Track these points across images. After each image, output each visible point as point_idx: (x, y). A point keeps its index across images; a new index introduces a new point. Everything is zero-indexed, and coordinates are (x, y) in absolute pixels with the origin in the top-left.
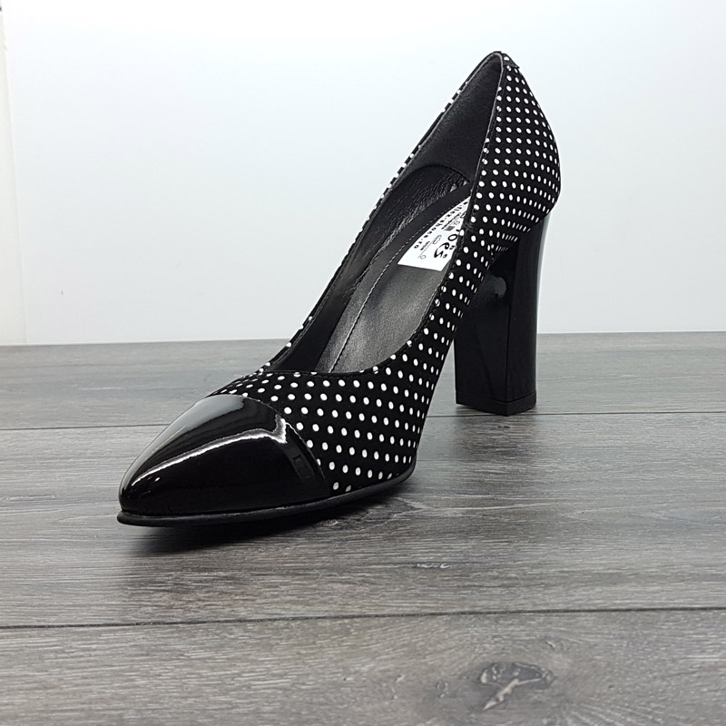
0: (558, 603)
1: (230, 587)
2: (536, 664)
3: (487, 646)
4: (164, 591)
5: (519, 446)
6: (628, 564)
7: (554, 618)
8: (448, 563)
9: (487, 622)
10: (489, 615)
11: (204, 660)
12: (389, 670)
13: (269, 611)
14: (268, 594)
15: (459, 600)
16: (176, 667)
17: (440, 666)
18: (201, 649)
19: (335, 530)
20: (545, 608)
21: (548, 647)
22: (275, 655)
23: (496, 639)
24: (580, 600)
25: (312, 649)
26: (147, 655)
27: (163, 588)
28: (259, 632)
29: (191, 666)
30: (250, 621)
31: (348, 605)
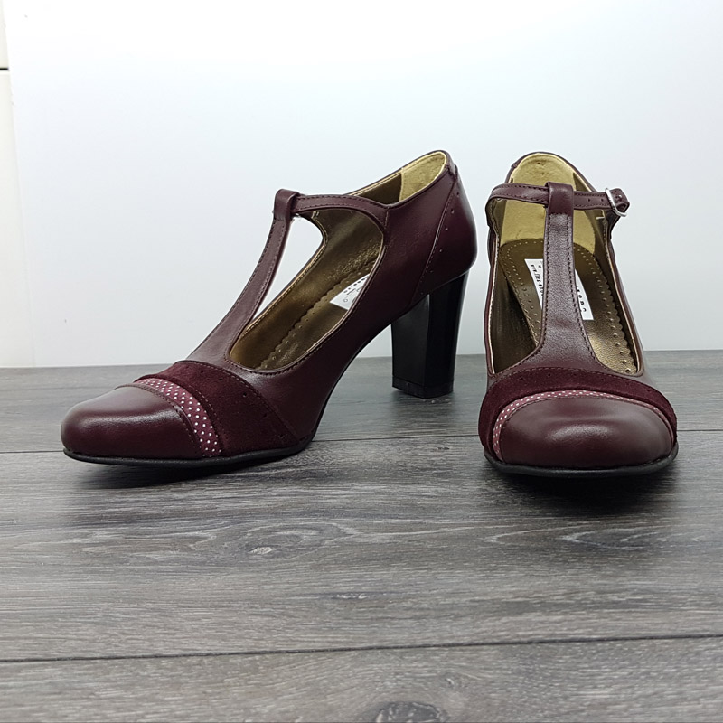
0: (464, 636)
1: (155, 620)
2: (432, 703)
3: (388, 683)
4: (92, 623)
5: (455, 467)
6: (536, 592)
7: (458, 652)
8: (367, 593)
9: (392, 657)
10: (395, 650)
11: (111, 699)
12: (288, 712)
13: (186, 647)
14: (189, 628)
15: (370, 634)
16: (84, 707)
17: (339, 707)
18: (112, 687)
19: (267, 558)
20: (450, 642)
21: (447, 685)
22: (181, 695)
23: (398, 677)
24: (486, 632)
25: (218, 687)
26: (60, 693)
27: (92, 620)
28: (171, 670)
29: (98, 706)
30: (166, 657)
31: (263, 639)
